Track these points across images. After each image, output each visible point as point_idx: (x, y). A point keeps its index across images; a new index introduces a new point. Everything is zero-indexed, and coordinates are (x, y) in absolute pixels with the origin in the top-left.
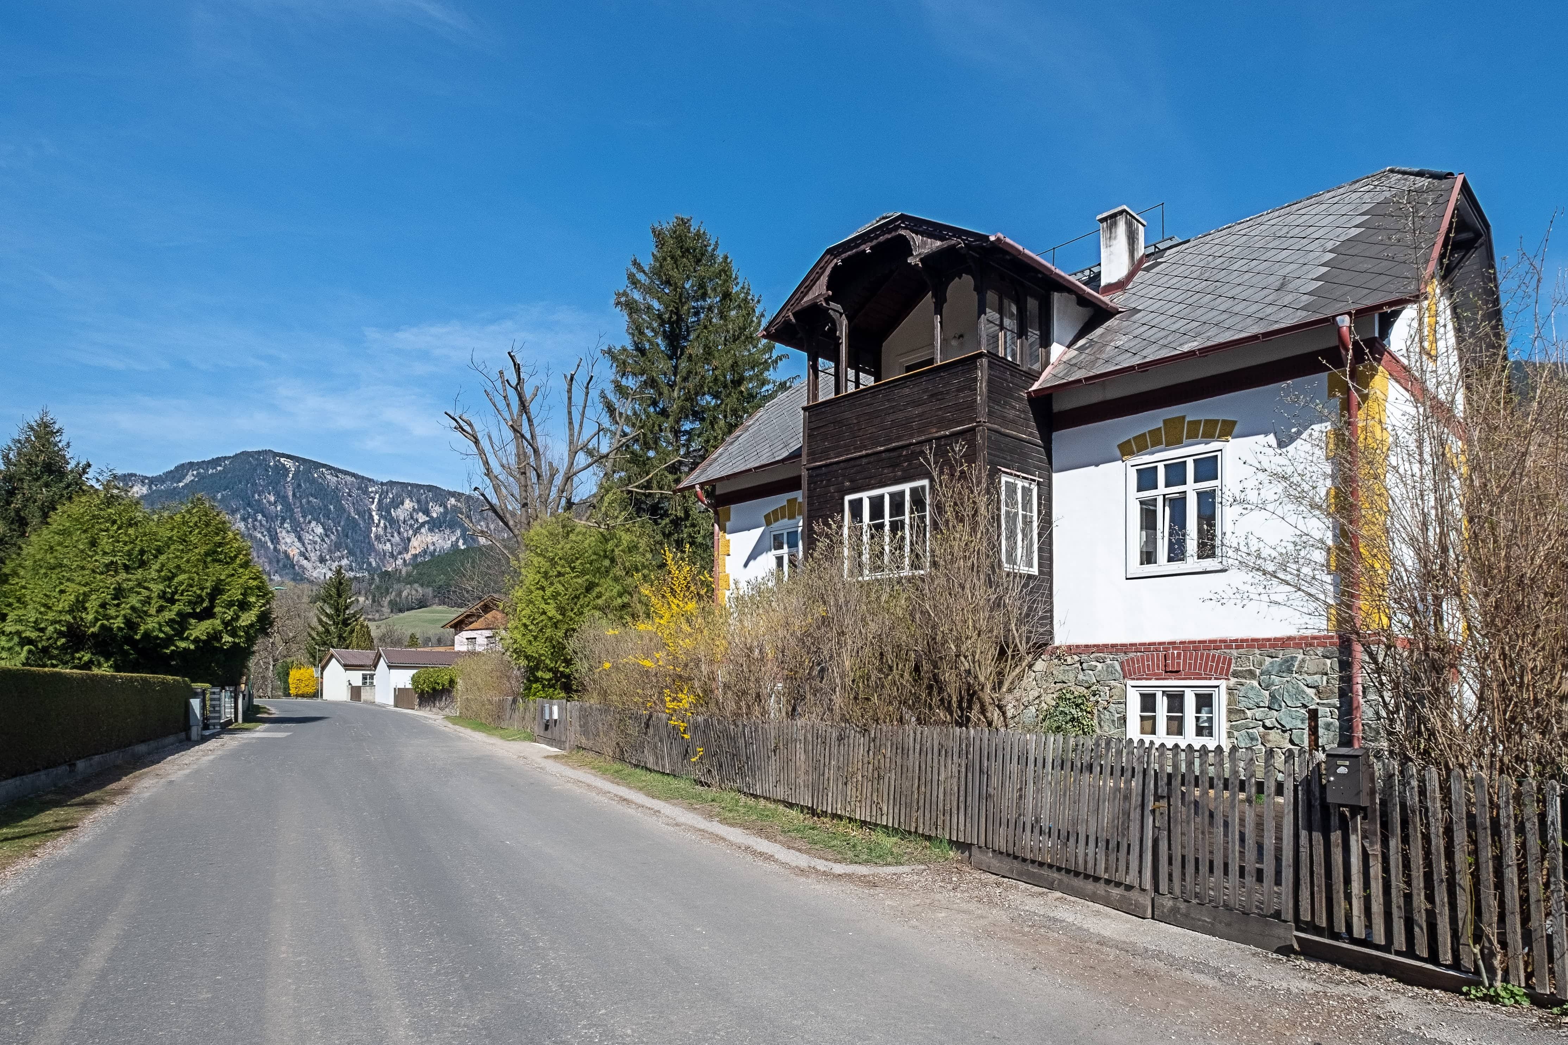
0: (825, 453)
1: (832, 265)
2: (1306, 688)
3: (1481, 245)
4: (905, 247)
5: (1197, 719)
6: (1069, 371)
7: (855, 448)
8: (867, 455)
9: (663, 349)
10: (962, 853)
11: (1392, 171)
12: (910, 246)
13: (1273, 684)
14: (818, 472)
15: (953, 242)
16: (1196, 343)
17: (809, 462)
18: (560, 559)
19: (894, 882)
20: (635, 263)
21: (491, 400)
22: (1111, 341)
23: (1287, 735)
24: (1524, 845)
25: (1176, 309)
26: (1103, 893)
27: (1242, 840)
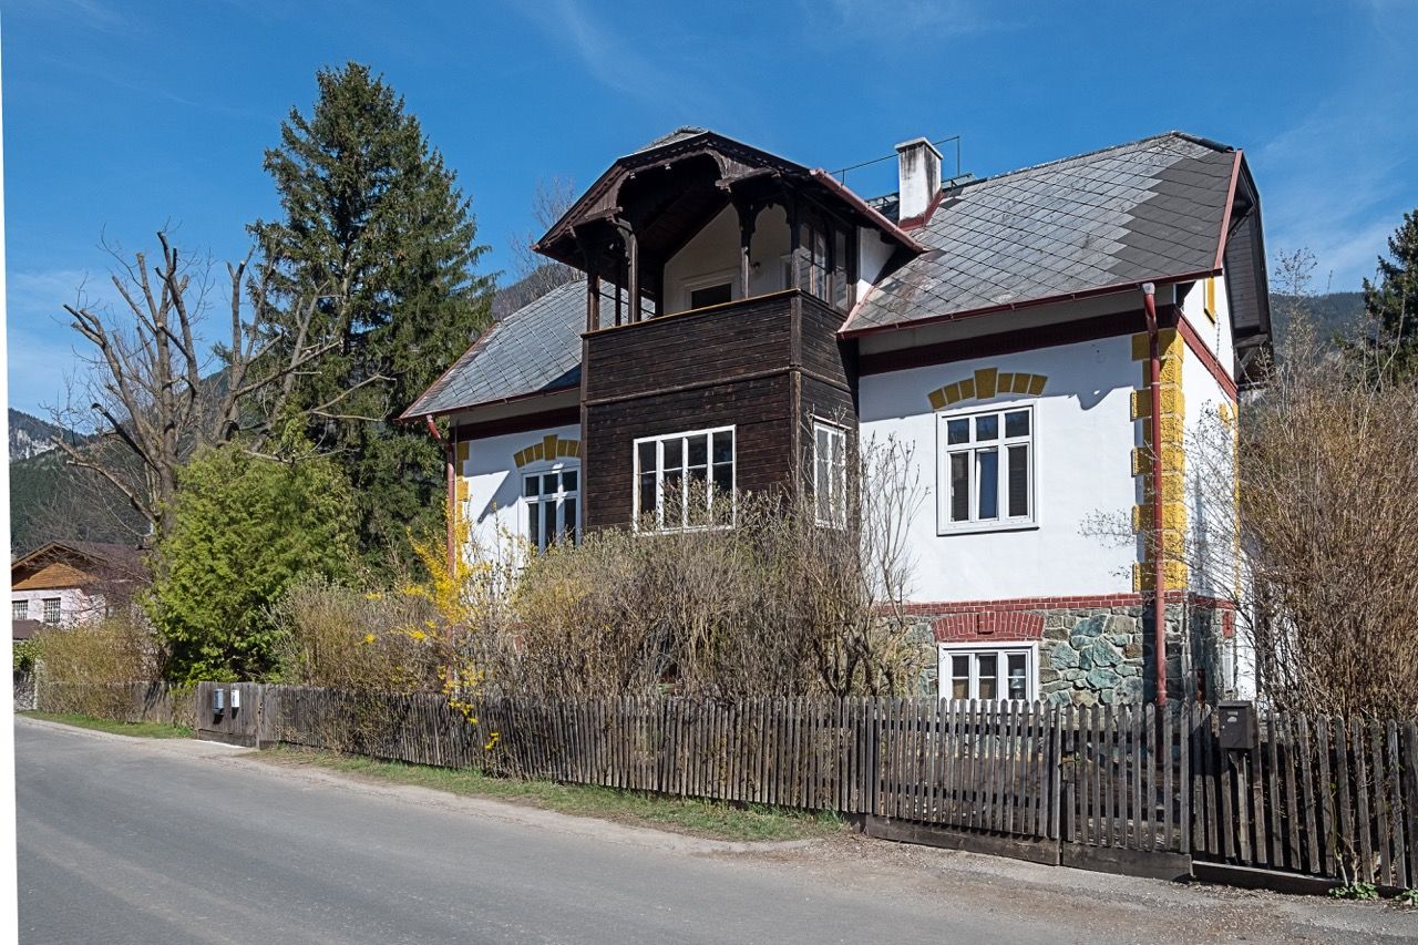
0: (609, 389)
1: (624, 177)
2: (1114, 647)
3: (1251, 214)
4: (714, 171)
5: (1010, 680)
6: (879, 313)
7: (646, 386)
8: (662, 394)
9: (330, 229)
10: (852, 825)
11: (1176, 135)
12: (718, 168)
13: (1083, 644)
14: (601, 409)
15: (768, 170)
16: (1009, 296)
17: (589, 398)
18: (234, 502)
19: (802, 856)
20: (295, 116)
21: (121, 290)
22: (919, 284)
23: (1097, 695)
24: (1371, 771)
25: (983, 255)
26: (1012, 846)
27: (1144, 785)
